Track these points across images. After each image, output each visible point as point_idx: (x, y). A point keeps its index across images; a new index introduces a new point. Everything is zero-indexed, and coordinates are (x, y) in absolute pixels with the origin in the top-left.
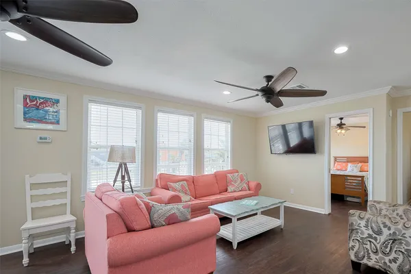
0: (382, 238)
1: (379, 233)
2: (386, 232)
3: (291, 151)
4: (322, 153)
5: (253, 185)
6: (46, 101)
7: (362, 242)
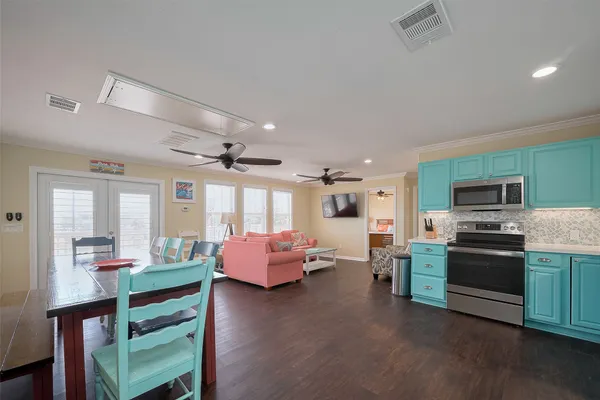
0: (386, 259)
1: (385, 257)
2: (388, 256)
3: (339, 214)
4: (363, 216)
5: (311, 241)
6: (186, 184)
7: (378, 263)
